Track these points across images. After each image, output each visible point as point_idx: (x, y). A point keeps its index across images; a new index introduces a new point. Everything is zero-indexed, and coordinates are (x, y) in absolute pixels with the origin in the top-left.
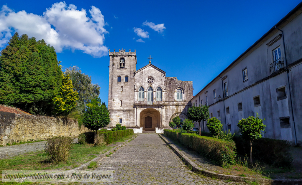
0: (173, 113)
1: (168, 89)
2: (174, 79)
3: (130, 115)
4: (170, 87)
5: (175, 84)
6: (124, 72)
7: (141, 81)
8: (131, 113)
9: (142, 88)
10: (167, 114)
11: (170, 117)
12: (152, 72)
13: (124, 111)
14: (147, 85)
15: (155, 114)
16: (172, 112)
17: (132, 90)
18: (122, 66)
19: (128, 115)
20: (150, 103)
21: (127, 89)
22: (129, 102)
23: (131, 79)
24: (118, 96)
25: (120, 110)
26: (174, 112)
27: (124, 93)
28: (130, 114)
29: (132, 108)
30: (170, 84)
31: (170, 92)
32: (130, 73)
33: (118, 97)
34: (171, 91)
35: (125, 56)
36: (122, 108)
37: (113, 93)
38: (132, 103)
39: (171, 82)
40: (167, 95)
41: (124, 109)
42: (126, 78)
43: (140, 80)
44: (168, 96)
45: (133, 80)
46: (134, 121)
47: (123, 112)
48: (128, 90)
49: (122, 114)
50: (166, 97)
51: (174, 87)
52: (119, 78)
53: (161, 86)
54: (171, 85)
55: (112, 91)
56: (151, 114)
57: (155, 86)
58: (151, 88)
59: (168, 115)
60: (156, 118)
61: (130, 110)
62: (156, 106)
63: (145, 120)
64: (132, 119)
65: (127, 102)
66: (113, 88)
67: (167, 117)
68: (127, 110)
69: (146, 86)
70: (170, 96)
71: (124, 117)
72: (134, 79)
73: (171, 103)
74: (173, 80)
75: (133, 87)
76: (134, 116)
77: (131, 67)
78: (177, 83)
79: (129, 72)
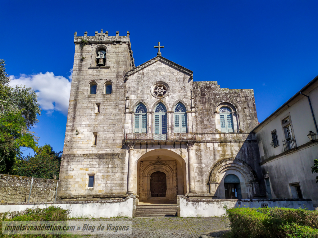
0: (215, 159)
1: (201, 107)
2: (213, 86)
3: (114, 166)
4: (203, 103)
5: (215, 95)
6: (103, 73)
7: (139, 92)
8: (117, 161)
9: (142, 106)
10: (200, 163)
11: (209, 169)
12: (163, 73)
13: (99, 158)
14: (154, 98)
15: (171, 166)
16: (212, 157)
17: (120, 110)
18: (101, 62)
19: (110, 166)
20: (160, 137)
21: (109, 108)
22: (112, 135)
23: (118, 87)
24: (88, 123)
25: (91, 155)
26: (218, 158)
27: (101, 117)
28: (113, 164)
29: (119, 150)
30: (204, 95)
31: (206, 113)
32: (117, 76)
33: (89, 126)
34: (207, 110)
35: (107, 43)
36: (95, 151)
37: (77, 118)
38: (119, 137)
39: (204, 91)
40: (199, 119)
41: (100, 152)
42: (109, 86)
43: (138, 89)
44: (202, 122)
45: (122, 90)
46: (122, 179)
47: (98, 160)
48: (110, 110)
49: (95, 163)
50: (197, 124)
51: (213, 102)
52: (94, 87)
53: (184, 100)
54: (206, 97)
55: (75, 114)
56: (163, 167)
57: (170, 101)
58: (161, 106)
59: (203, 166)
60: (175, 175)
61: (113, 155)
62: (174, 145)
63: (151, 180)
64: (118, 175)
65: (107, 136)
66: (79, 106)
67: (202, 168)
68: (107, 155)
69: (151, 102)
70: (205, 122)
71: (100, 171)
72: (125, 87)
73: (208, 138)
74: (210, 87)
75: (123, 104)
76: (123, 169)
77: (118, 63)
78: (219, 94)
79: (115, 74)
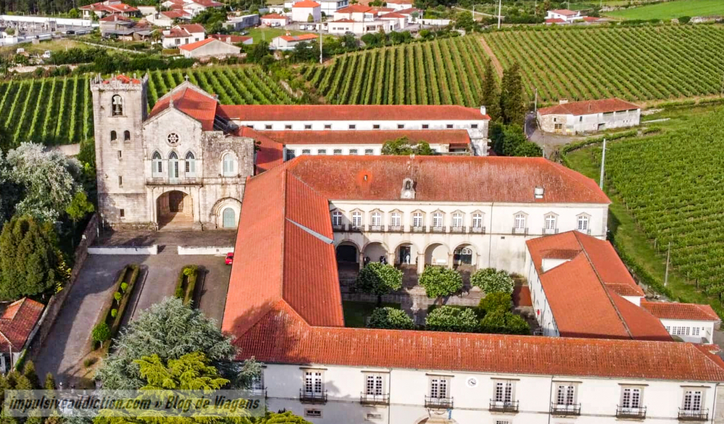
0: (216, 198)
1: (207, 155)
2: (219, 136)
3: (139, 203)
4: (209, 151)
5: (220, 145)
6: (121, 122)
7: (155, 141)
8: (141, 199)
9: (156, 155)
10: (205, 201)
11: (212, 206)
12: (175, 123)
13: (127, 197)
14: (168, 147)
16: (214, 197)
17: (139, 158)
18: (117, 111)
19: (136, 203)
20: (173, 180)
21: (129, 155)
22: (135, 179)
23: (136, 136)
24: (114, 168)
25: (121, 194)
26: (219, 197)
27: (124, 163)
28: (138, 202)
29: (141, 191)
30: (211, 144)
31: (211, 161)
32: (135, 126)
33: (115, 170)
34: (213, 158)
35: (122, 91)
36: (122, 191)
37: (105, 164)
38: (141, 181)
39: (211, 141)
40: (205, 166)
41: (127, 192)
42: (127, 135)
43: (154, 138)
44: (208, 168)
45: (140, 139)
46: (146, 212)
47: (126, 198)
48: (131, 157)
49: (124, 200)
50: (203, 170)
51: (218, 150)
52: (113, 135)
53: (194, 148)
54: (213, 146)
55: (102, 160)
57: (181, 150)
58: (173, 155)
59: (207, 203)
61: (137, 195)
62: (185, 185)
64: (142, 209)
65: (131, 179)
66: (104, 153)
67: (206, 205)
68: (132, 194)
69: (165, 150)
70: (211, 168)
71: (128, 206)
72: (142, 136)
73: (213, 181)
74: (216, 137)
75: (140, 152)
76: (145, 205)
77: (134, 113)
78: (223, 144)
79: (132, 124)
